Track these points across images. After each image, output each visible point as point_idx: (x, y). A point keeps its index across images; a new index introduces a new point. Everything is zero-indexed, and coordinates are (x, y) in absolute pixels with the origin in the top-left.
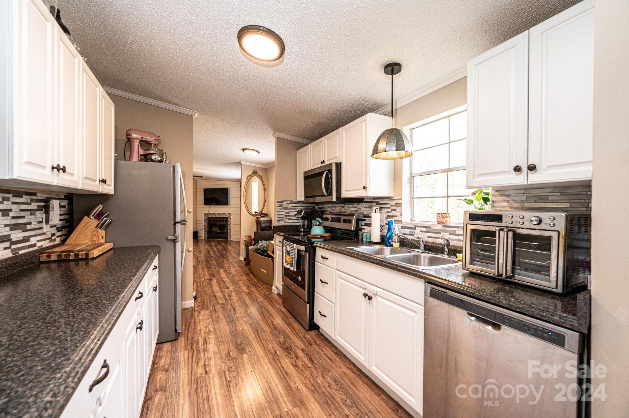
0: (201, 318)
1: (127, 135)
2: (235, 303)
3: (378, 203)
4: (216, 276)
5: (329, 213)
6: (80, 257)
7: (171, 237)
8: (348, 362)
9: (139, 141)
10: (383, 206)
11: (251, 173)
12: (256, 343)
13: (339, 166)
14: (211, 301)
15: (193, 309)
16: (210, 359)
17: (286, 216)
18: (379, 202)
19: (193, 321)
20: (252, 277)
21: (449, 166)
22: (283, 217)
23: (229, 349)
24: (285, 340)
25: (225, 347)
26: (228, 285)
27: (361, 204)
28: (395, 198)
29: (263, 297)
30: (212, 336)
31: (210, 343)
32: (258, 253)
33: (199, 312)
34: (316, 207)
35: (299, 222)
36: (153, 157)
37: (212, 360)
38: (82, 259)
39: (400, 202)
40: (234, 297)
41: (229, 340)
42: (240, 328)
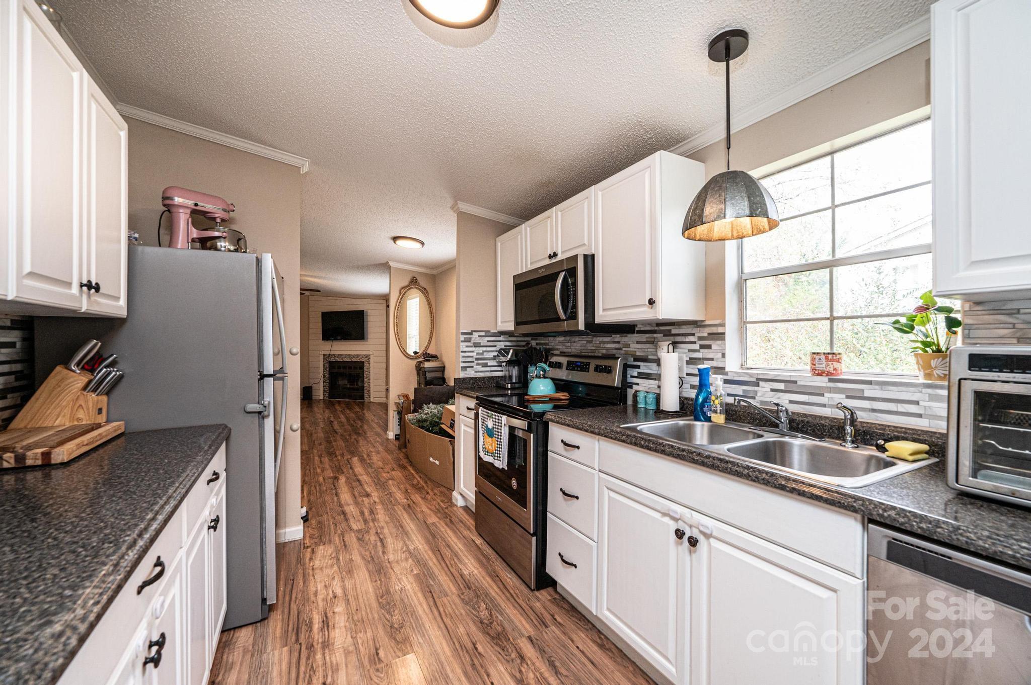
0: (317, 563)
1: (165, 198)
2: (383, 528)
3: (668, 334)
4: (345, 470)
5: (561, 352)
6: (29, 462)
7: (253, 407)
8: (631, 669)
9: (188, 211)
10: (679, 339)
11: (407, 283)
12: (431, 623)
13: (590, 260)
14: (336, 525)
15: (301, 545)
16: (336, 669)
17: (477, 359)
18: (670, 331)
19: (301, 571)
20: (413, 472)
21: (834, 256)
22: (473, 362)
23: (376, 642)
24: (491, 615)
25: (368, 634)
26: (368, 490)
27: (629, 335)
28: (707, 323)
29: (435, 513)
30: (339, 608)
31: (336, 625)
32: (422, 427)
33: (313, 552)
34: (533, 343)
35: (502, 371)
36: (219, 244)
37: (340, 672)
38: (33, 468)
39: (720, 330)
40: (382, 516)
41: (376, 616)
42: (397, 588)
